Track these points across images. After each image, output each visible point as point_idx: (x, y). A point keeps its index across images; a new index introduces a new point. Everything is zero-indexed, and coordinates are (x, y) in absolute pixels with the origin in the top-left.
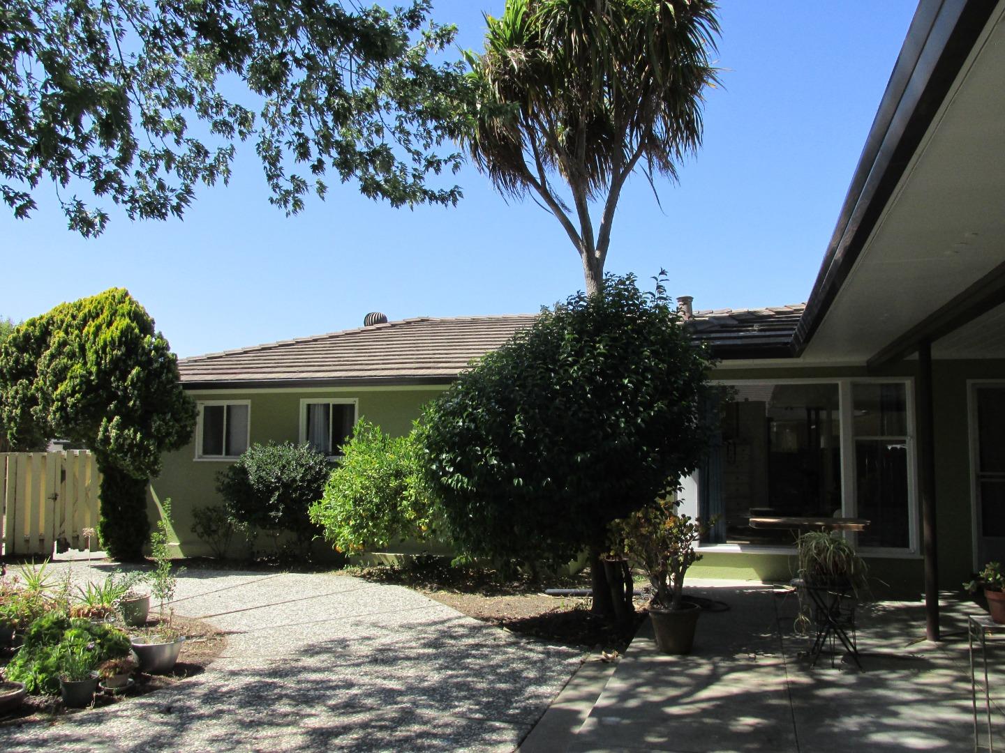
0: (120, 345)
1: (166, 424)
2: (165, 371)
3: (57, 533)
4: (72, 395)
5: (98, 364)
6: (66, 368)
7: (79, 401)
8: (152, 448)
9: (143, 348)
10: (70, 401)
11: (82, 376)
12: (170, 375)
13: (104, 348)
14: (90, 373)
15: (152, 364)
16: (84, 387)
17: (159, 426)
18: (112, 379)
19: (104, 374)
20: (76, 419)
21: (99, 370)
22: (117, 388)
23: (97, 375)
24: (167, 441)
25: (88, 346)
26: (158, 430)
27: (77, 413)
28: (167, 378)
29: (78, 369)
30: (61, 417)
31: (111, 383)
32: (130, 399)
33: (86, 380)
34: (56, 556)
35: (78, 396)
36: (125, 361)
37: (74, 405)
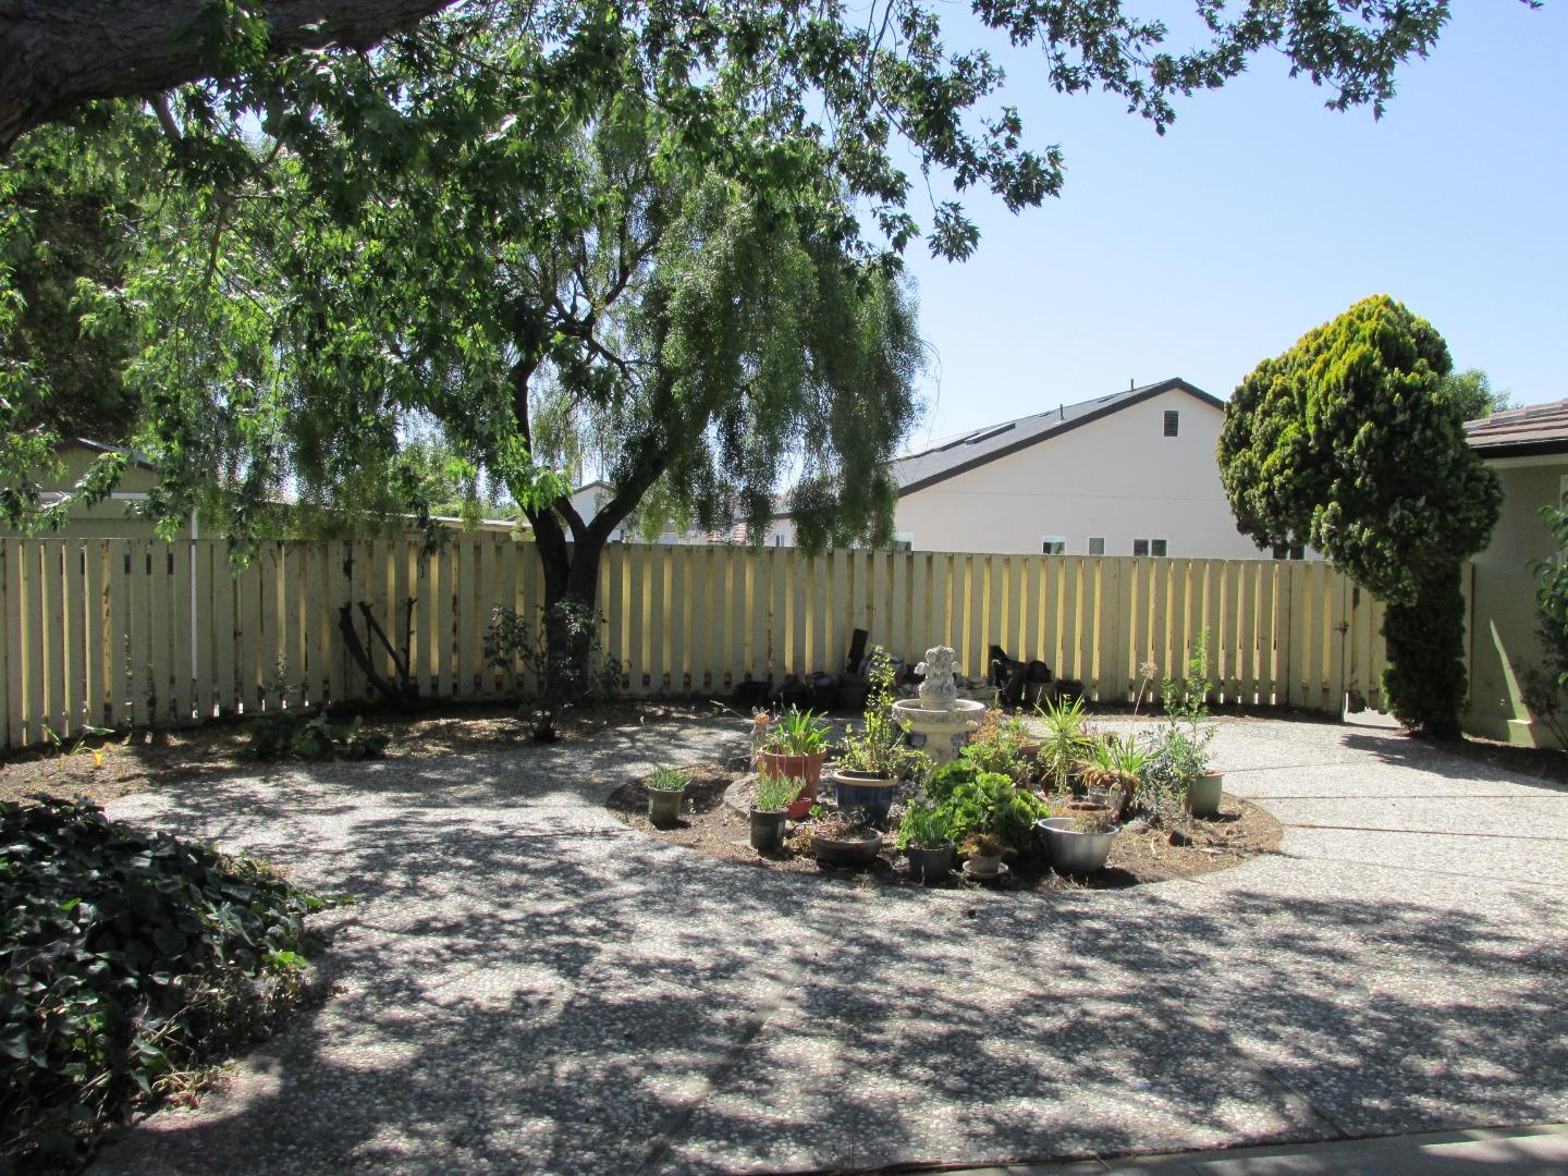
0: (1346, 390)
1: (1416, 515)
2: (1419, 426)
3: (1347, 681)
4: (1280, 472)
5: (1318, 421)
6: (1277, 431)
7: (1289, 480)
8: (1387, 553)
9: (1383, 390)
10: (1277, 479)
11: (1295, 442)
12: (1429, 433)
13: (1325, 395)
14: (1307, 436)
15: (1394, 417)
16: (1298, 458)
17: (1402, 517)
18: (1335, 443)
19: (1325, 436)
20: (1286, 508)
21: (1319, 432)
22: (1342, 458)
23: (1317, 438)
24: (1418, 543)
25: (1309, 393)
26: (1400, 523)
27: (1287, 500)
28: (1423, 439)
29: (1291, 432)
30: (1268, 504)
31: (1333, 449)
32: (1357, 474)
33: (1301, 447)
34: (1348, 717)
35: (1288, 472)
36: (1353, 415)
37: (1282, 486)
